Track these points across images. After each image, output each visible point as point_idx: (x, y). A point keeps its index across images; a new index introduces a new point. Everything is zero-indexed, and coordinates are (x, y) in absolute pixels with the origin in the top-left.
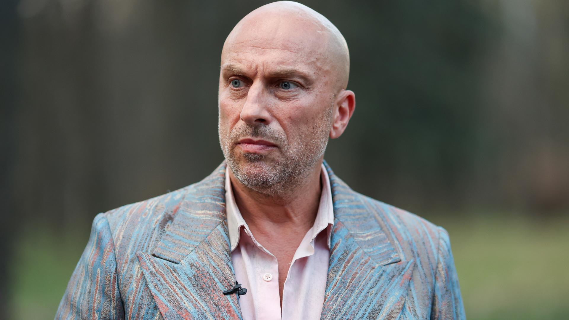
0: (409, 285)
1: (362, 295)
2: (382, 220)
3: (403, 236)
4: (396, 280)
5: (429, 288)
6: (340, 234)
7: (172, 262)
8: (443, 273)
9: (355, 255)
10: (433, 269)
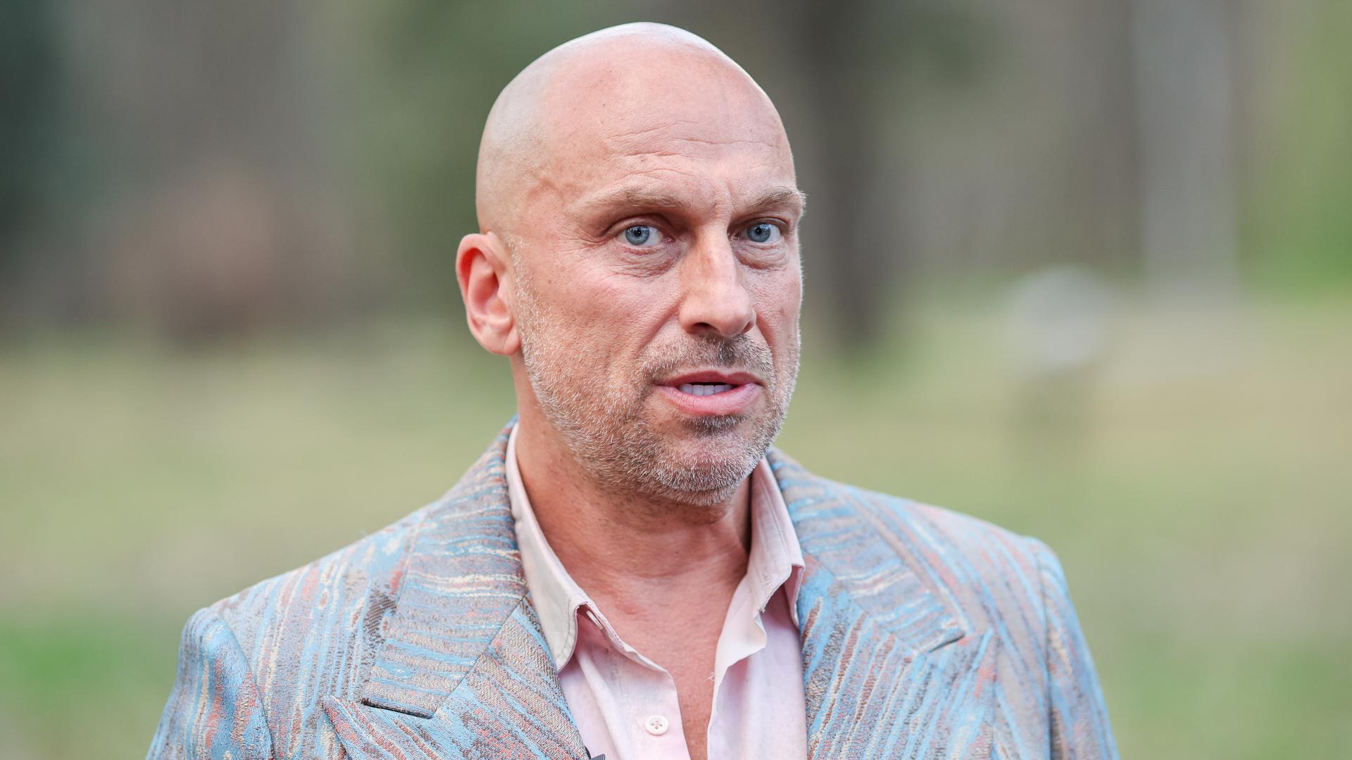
0: (994, 696)
1: (895, 730)
2: (900, 539)
3: (958, 573)
4: (964, 684)
5: (1039, 693)
6: (817, 584)
7: (414, 715)
8: (1064, 652)
9: (859, 633)
10: (1039, 647)
